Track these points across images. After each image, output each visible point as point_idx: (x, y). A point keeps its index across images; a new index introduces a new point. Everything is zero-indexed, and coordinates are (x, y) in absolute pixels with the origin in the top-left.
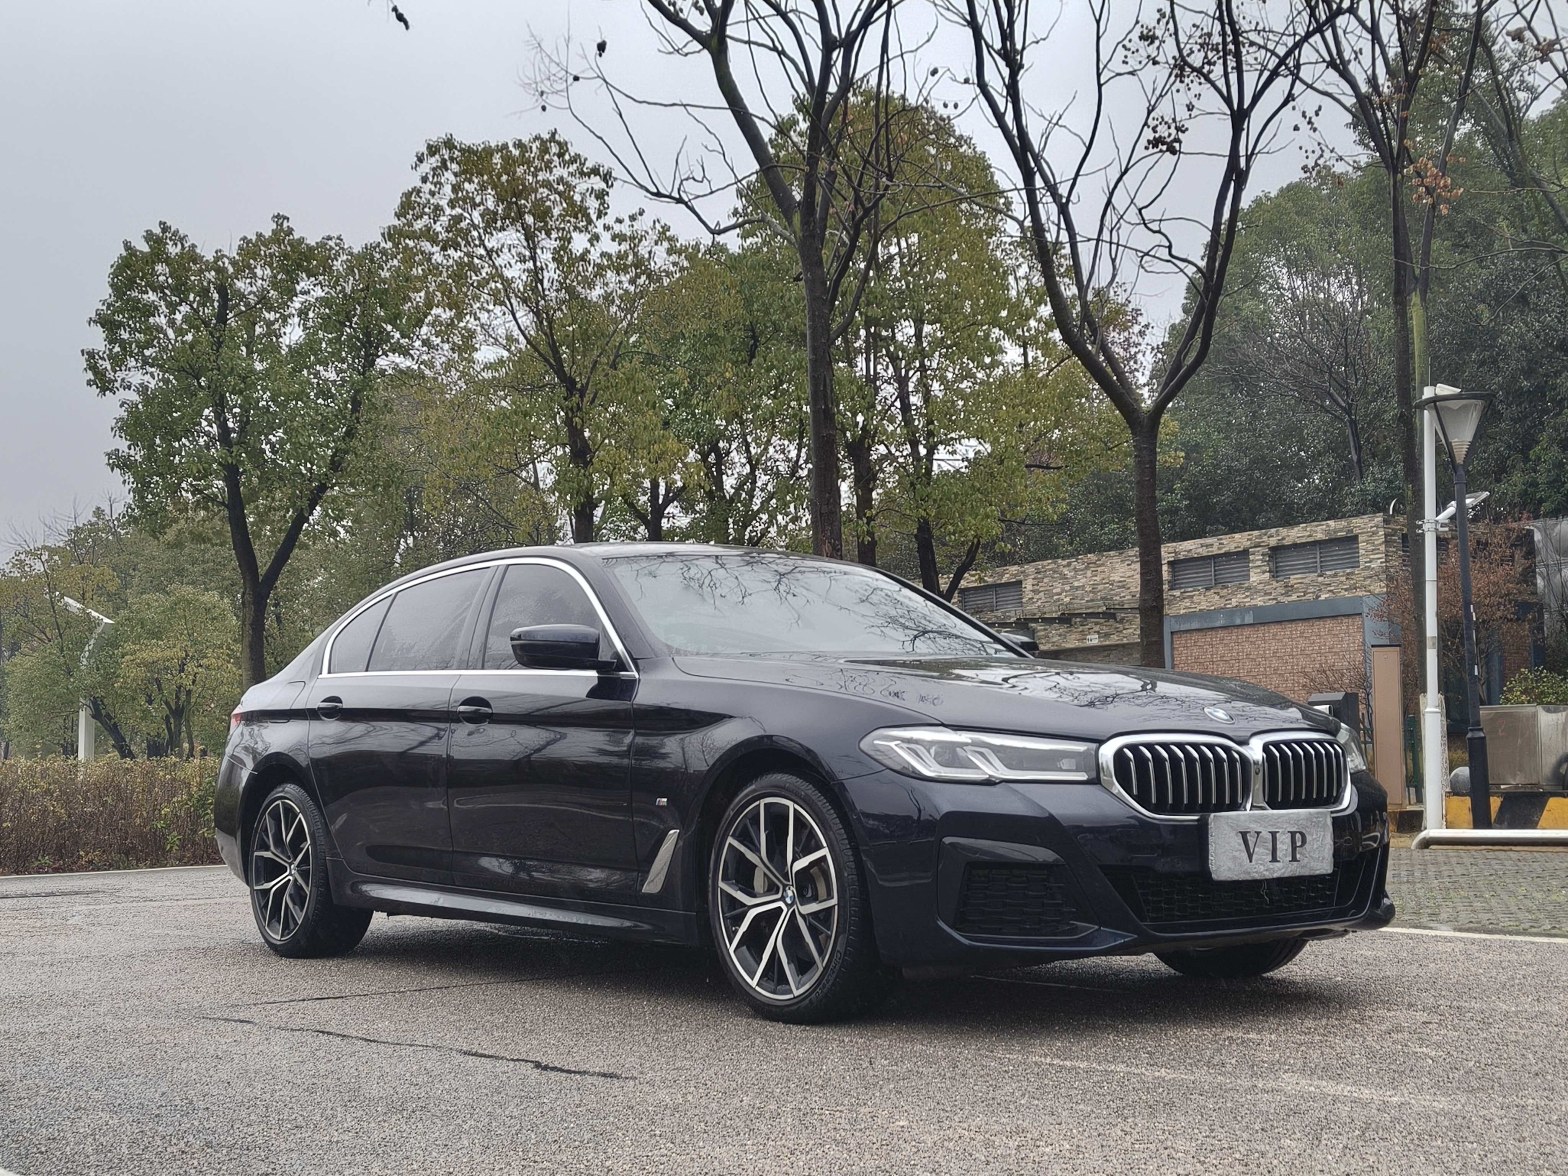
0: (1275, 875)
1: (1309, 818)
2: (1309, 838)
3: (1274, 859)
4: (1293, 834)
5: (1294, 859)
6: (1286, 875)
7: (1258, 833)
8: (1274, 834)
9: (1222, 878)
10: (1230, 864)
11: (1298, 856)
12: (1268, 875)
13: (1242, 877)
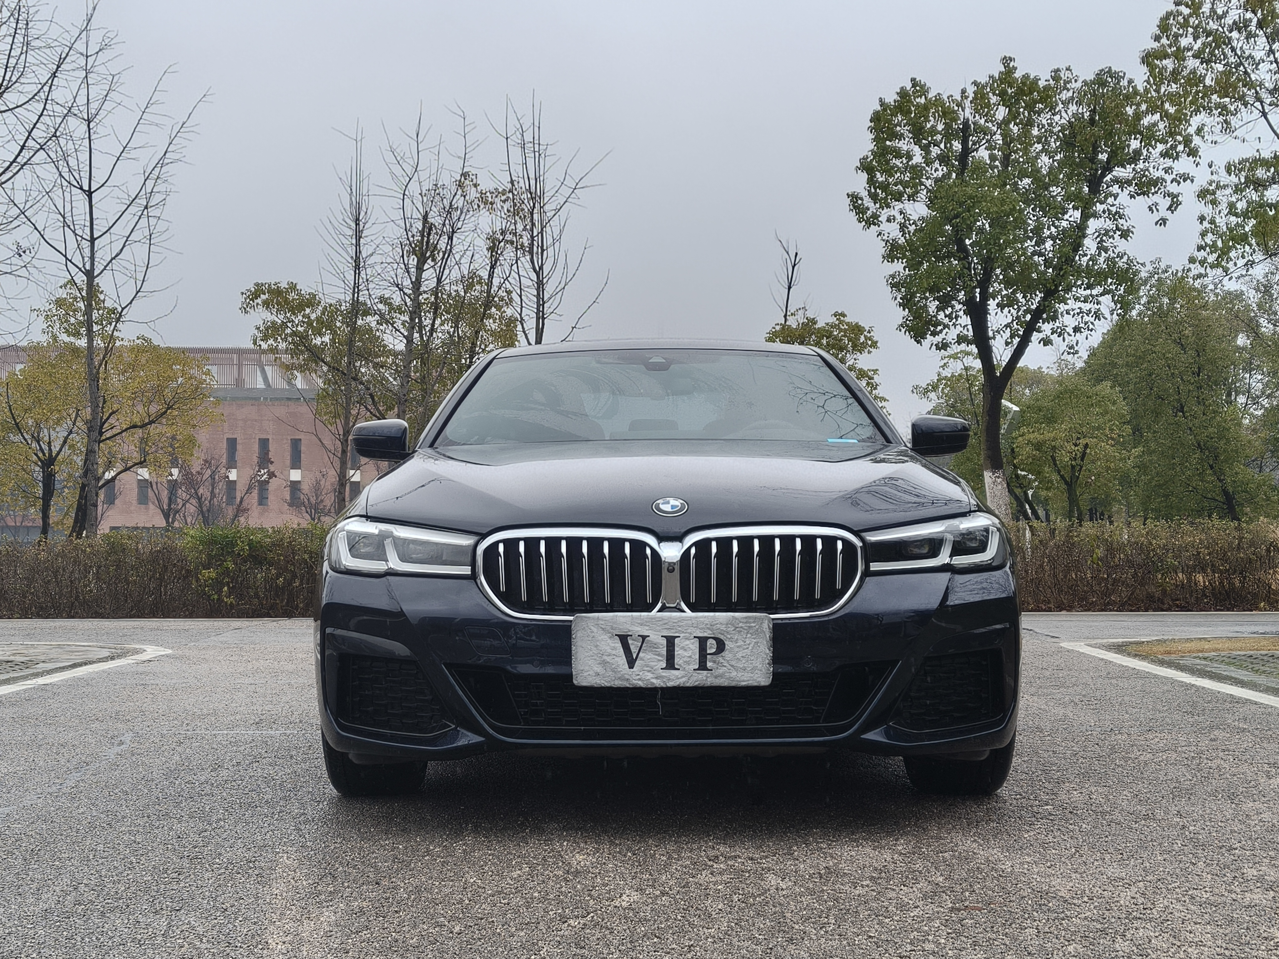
0: (670, 684)
1: (729, 623)
2: (729, 645)
3: (670, 664)
4: (703, 642)
5: (703, 666)
6: (688, 685)
7: (644, 638)
8: (671, 641)
9: (584, 684)
10: (599, 669)
11: (709, 664)
12: (658, 683)
13: (618, 683)
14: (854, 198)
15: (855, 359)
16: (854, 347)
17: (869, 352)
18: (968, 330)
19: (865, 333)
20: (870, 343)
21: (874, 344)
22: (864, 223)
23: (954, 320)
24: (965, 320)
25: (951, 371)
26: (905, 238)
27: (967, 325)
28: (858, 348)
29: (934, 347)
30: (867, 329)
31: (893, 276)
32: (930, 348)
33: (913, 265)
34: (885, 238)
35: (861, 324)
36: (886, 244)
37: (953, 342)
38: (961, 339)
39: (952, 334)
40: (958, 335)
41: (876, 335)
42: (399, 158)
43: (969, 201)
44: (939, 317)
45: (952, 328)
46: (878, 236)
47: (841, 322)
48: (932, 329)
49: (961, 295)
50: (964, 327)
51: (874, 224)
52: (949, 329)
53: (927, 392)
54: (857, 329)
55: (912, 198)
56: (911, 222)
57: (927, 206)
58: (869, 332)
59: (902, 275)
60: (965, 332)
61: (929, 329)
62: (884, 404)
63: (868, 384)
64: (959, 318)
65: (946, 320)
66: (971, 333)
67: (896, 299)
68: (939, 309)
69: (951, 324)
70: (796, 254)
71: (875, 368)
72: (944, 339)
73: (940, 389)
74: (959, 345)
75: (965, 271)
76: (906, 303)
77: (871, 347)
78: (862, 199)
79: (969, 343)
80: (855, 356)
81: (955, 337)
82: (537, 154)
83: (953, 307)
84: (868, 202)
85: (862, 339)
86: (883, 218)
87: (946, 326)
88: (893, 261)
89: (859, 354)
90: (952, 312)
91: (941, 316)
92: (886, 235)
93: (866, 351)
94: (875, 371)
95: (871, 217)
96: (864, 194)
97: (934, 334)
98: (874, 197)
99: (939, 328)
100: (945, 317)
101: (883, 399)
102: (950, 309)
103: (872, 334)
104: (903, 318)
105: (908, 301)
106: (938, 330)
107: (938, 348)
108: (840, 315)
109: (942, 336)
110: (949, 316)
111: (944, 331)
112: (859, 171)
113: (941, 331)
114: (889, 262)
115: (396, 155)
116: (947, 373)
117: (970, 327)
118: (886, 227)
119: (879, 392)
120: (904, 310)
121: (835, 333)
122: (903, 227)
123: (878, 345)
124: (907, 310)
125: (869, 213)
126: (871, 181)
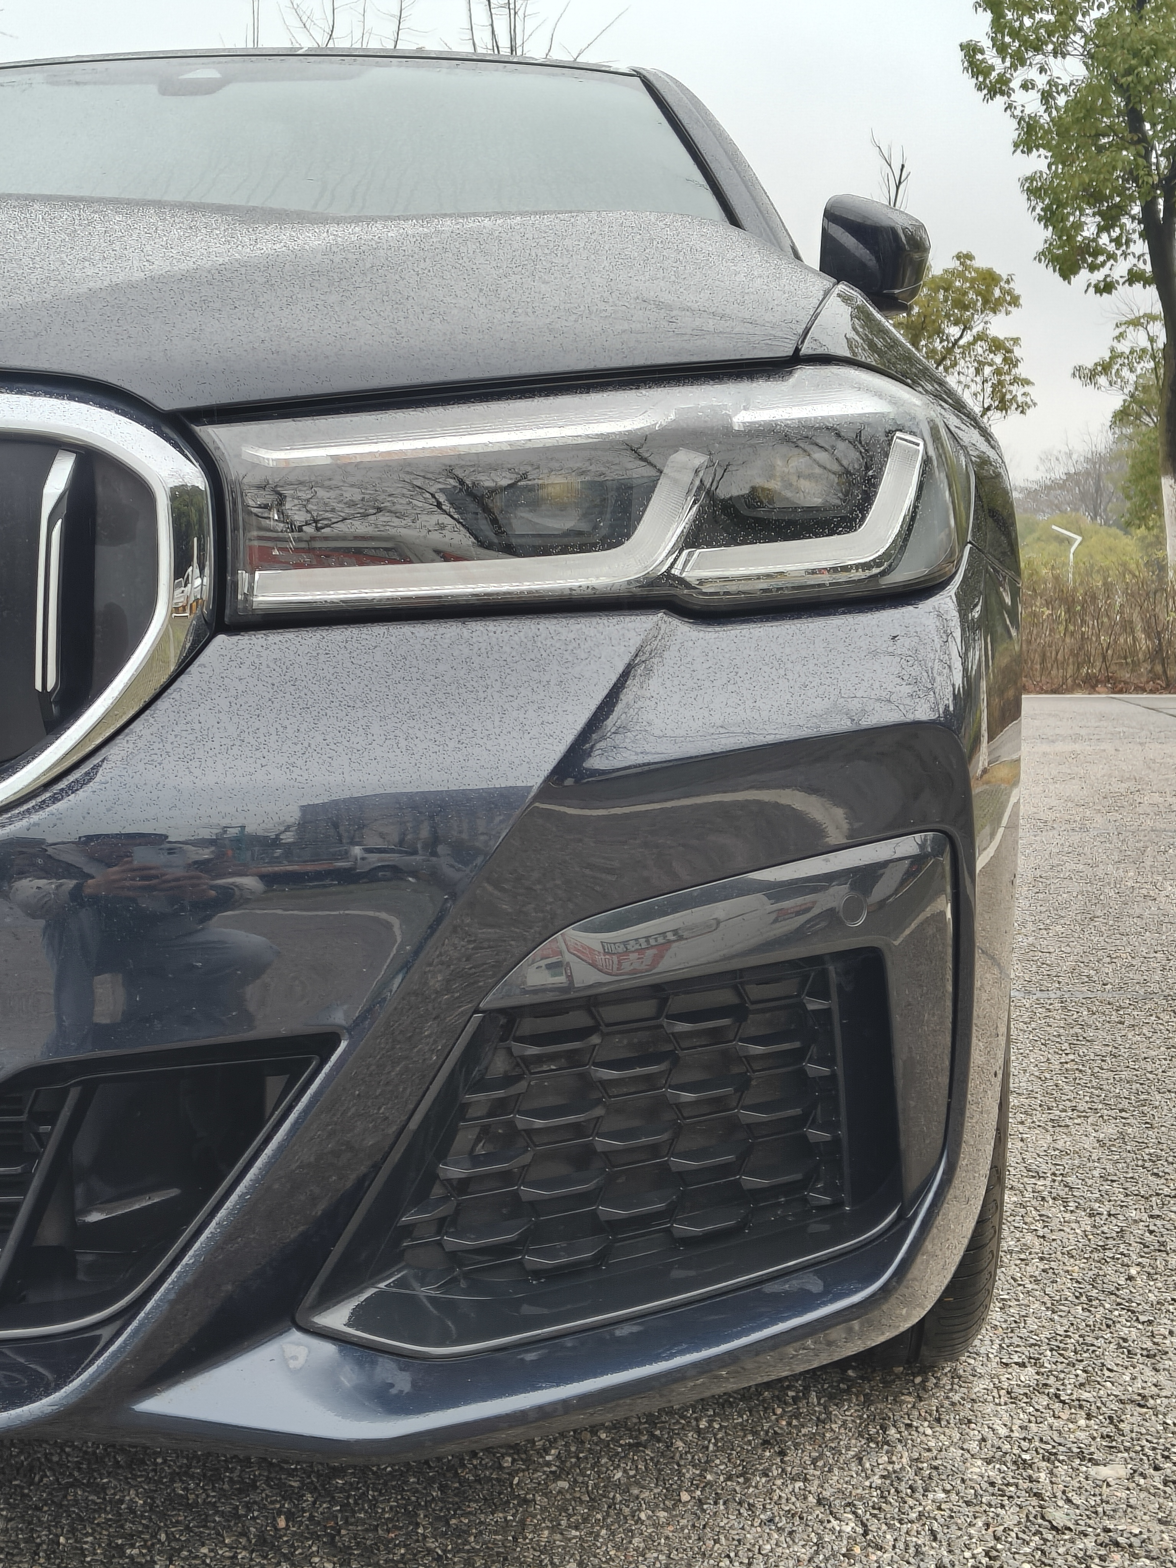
14: (970, 51)
15: (986, 323)
16: (986, 302)
17: (1008, 313)
18: (1145, 262)
19: (1002, 284)
20: (1008, 298)
21: (1015, 301)
22: (985, 91)
23: (1124, 248)
24: (1140, 247)
25: (1129, 345)
26: (1050, 115)
27: (1143, 255)
28: (992, 305)
29: (1092, 290)
30: (1005, 277)
31: (1031, 179)
32: (1086, 291)
33: (1060, 157)
34: (1017, 113)
35: (998, 270)
36: (1019, 123)
37: (1121, 281)
38: (1134, 277)
39: (1120, 269)
40: (1130, 271)
41: (1017, 287)
42: (304, 19)
43: (1148, 48)
44: (1101, 242)
45: (1120, 259)
46: (1006, 110)
47: (967, 268)
48: (1090, 260)
49: (1136, 210)
50: (1139, 258)
51: (1002, 93)
52: (1116, 260)
53: (1094, 376)
54: (990, 278)
55: (1060, 52)
56: (1060, 87)
57: (1085, 64)
58: (1008, 282)
59: (1045, 176)
60: (1141, 265)
61: (1084, 260)
62: (1027, 389)
63: (1005, 360)
64: (1132, 244)
65: (1111, 247)
66: (1148, 268)
67: (1034, 209)
68: (1101, 229)
69: (1119, 252)
70: (903, 166)
71: (1015, 336)
72: (1107, 276)
73: (1114, 371)
74: (1130, 285)
75: (1141, 161)
76: (1050, 217)
77: (1010, 304)
78: (982, 52)
79: (1147, 282)
80: (987, 319)
81: (1125, 273)
82: (512, 12)
83: (1122, 227)
84: (991, 57)
85: (997, 293)
86: (1015, 84)
87: (1111, 256)
88: (1030, 151)
89: (991, 314)
90: (1121, 234)
91: (1104, 239)
92: (1019, 108)
93: (1003, 310)
94: (1016, 341)
95: (997, 82)
96: (986, 43)
97: (1093, 268)
98: (1002, 50)
99: (1101, 259)
100: (1111, 241)
101: (1027, 382)
102: (1117, 230)
103: (1012, 285)
104: (1046, 242)
105: (1053, 213)
106: (1098, 262)
107: (1099, 290)
108: (964, 258)
109: (1104, 271)
110: (1117, 241)
111: (1108, 265)
112: (980, 10)
113: (1103, 264)
114: (1023, 152)
115: (301, 13)
116: (1123, 347)
117: (1148, 257)
118: (1019, 97)
119: (1021, 371)
120: (1046, 226)
121: (958, 284)
122: (1046, 97)
123: (1021, 301)
124: (1050, 228)
125: (994, 74)
126: (998, 24)
